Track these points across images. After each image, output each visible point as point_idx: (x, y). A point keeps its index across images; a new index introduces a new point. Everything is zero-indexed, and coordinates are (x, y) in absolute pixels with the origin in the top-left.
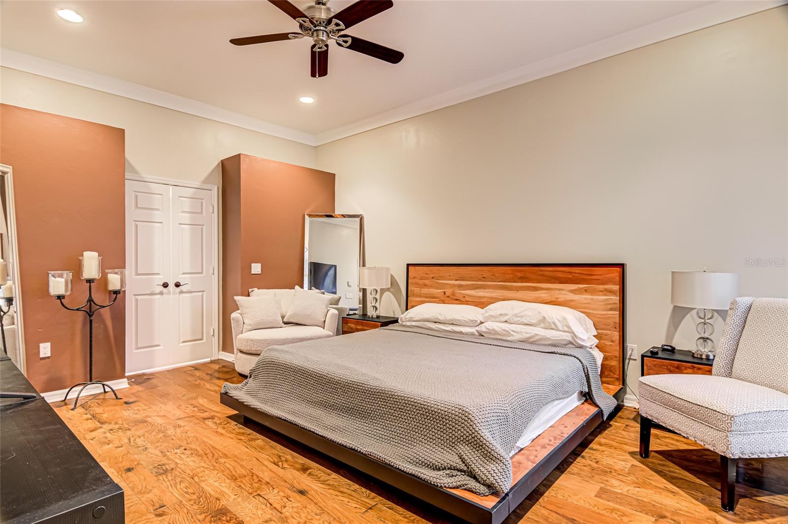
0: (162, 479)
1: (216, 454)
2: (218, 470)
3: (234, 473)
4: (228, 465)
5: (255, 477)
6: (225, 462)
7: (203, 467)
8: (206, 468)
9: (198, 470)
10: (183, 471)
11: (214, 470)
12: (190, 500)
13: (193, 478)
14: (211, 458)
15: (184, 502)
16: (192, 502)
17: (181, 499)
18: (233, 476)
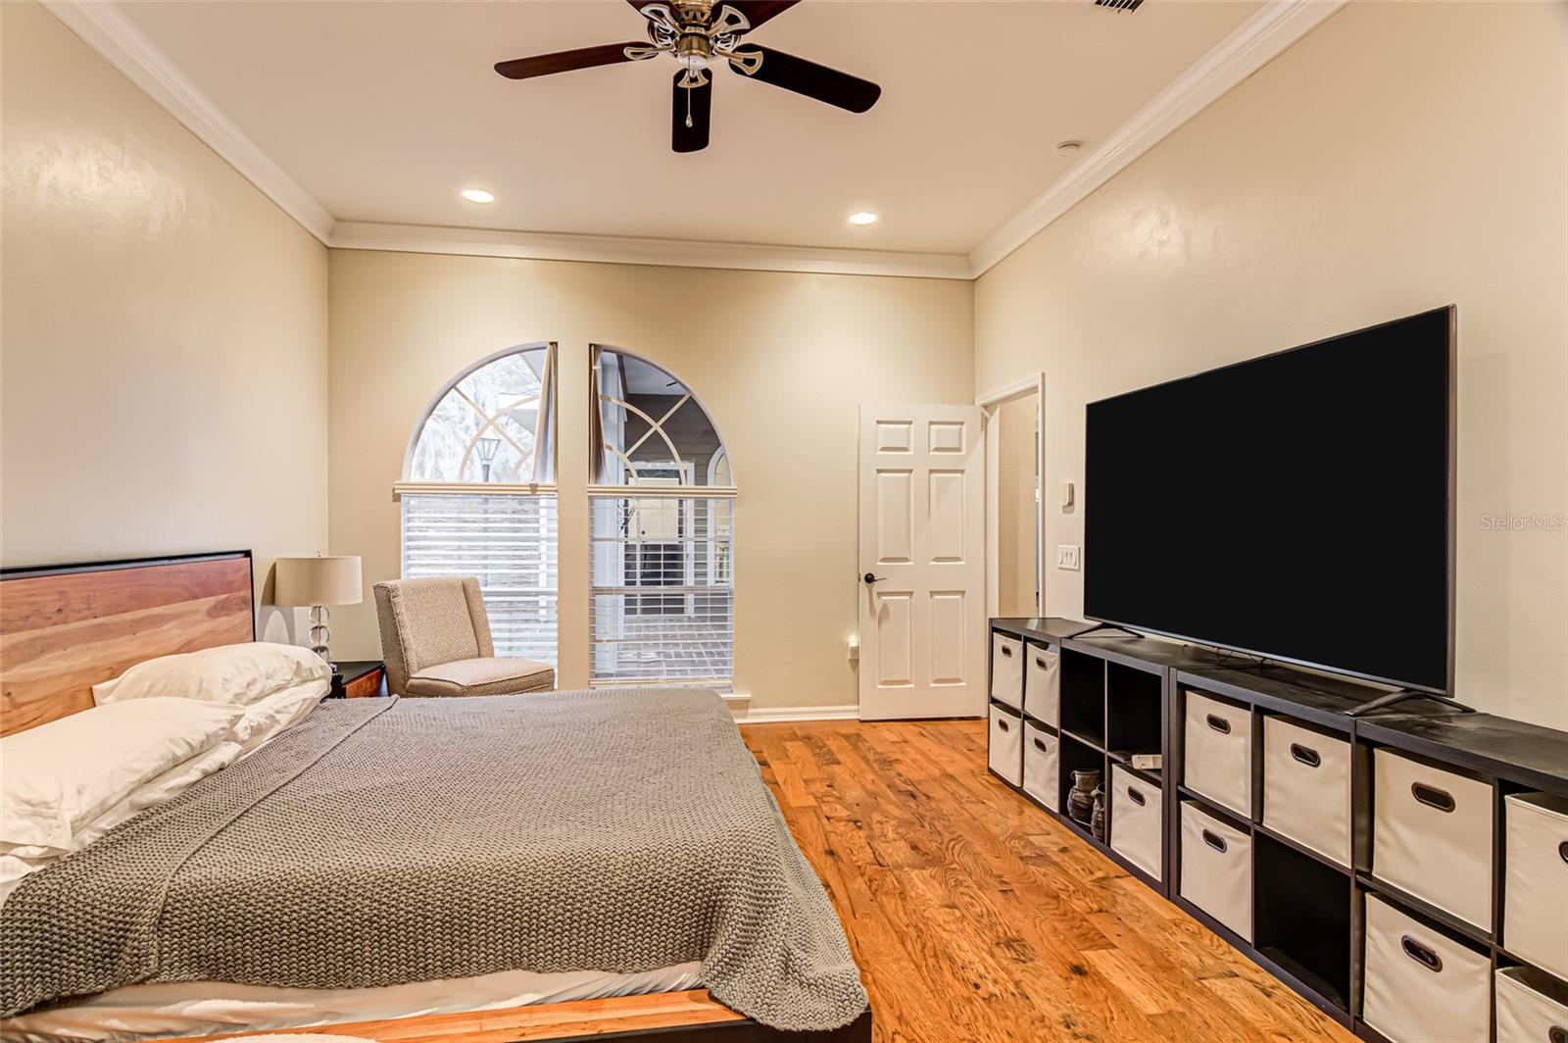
0: (1014, 933)
1: (917, 950)
2: (923, 917)
3: (899, 902)
4: (905, 919)
5: (874, 887)
6: (907, 926)
7: (945, 930)
8: (940, 925)
9: (953, 927)
10: (980, 935)
11: (928, 919)
12: (967, 887)
13: (963, 916)
14: (929, 944)
15: (975, 887)
16: (965, 884)
17: (980, 893)
18: (904, 899)
